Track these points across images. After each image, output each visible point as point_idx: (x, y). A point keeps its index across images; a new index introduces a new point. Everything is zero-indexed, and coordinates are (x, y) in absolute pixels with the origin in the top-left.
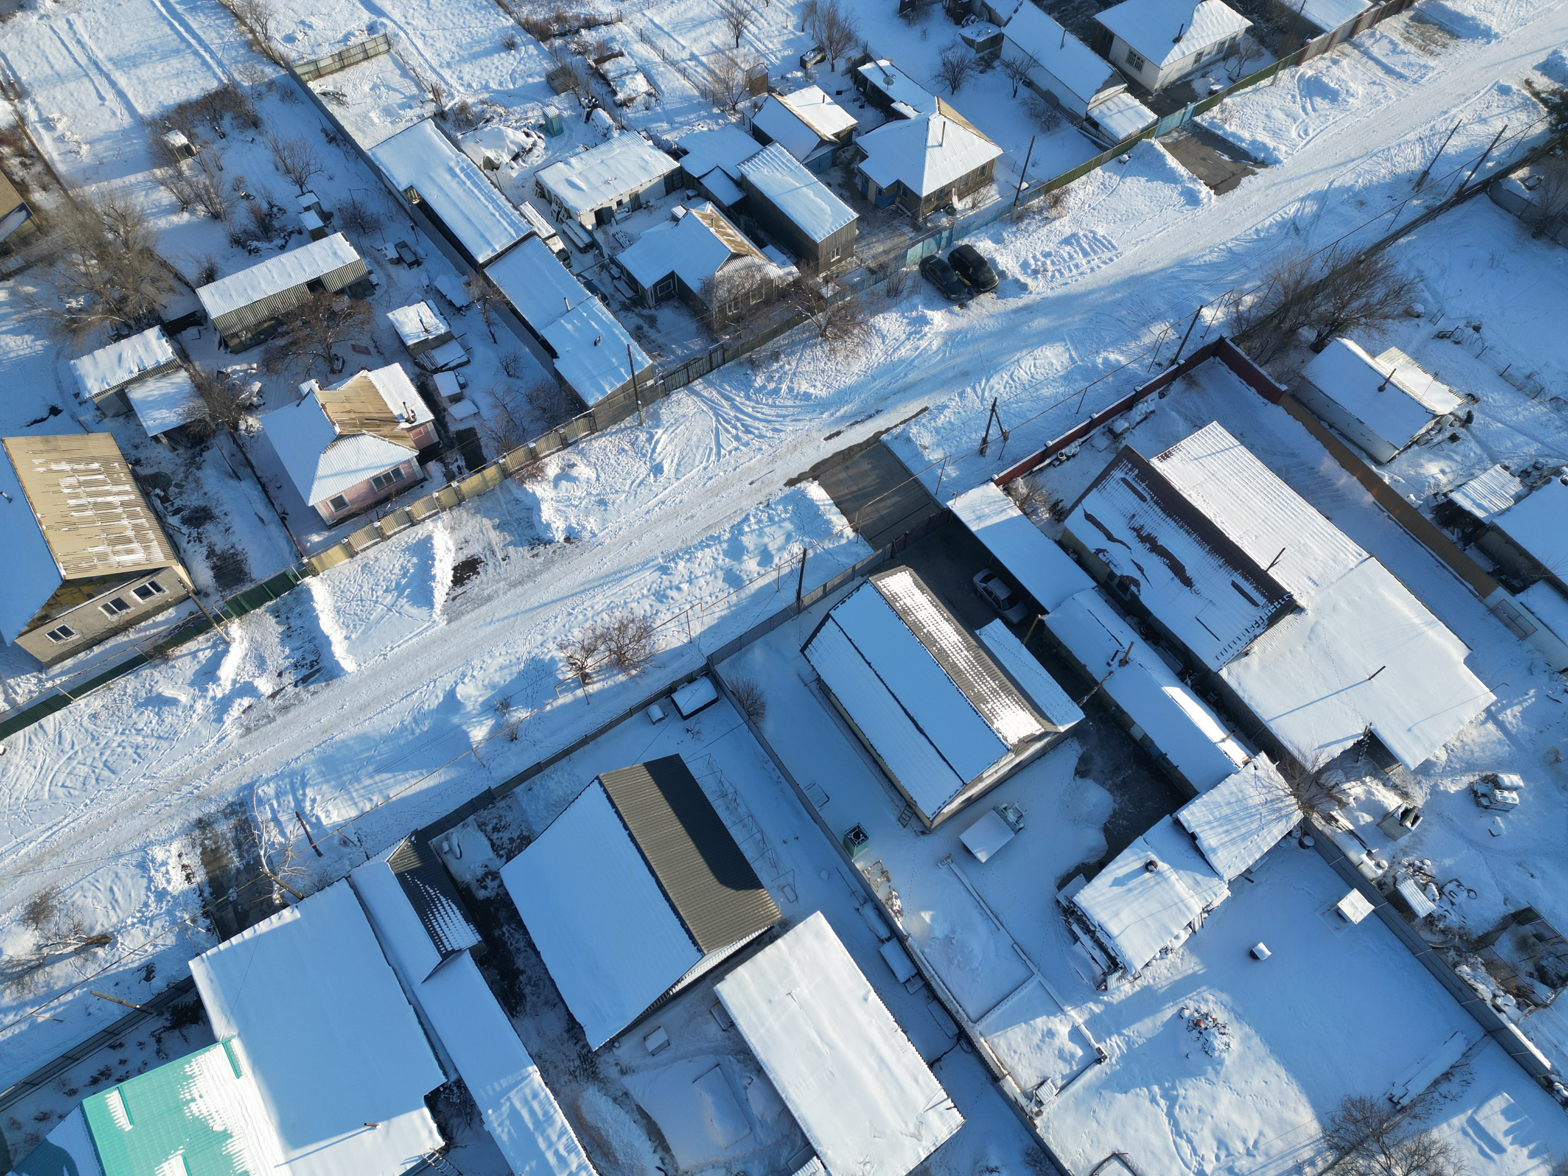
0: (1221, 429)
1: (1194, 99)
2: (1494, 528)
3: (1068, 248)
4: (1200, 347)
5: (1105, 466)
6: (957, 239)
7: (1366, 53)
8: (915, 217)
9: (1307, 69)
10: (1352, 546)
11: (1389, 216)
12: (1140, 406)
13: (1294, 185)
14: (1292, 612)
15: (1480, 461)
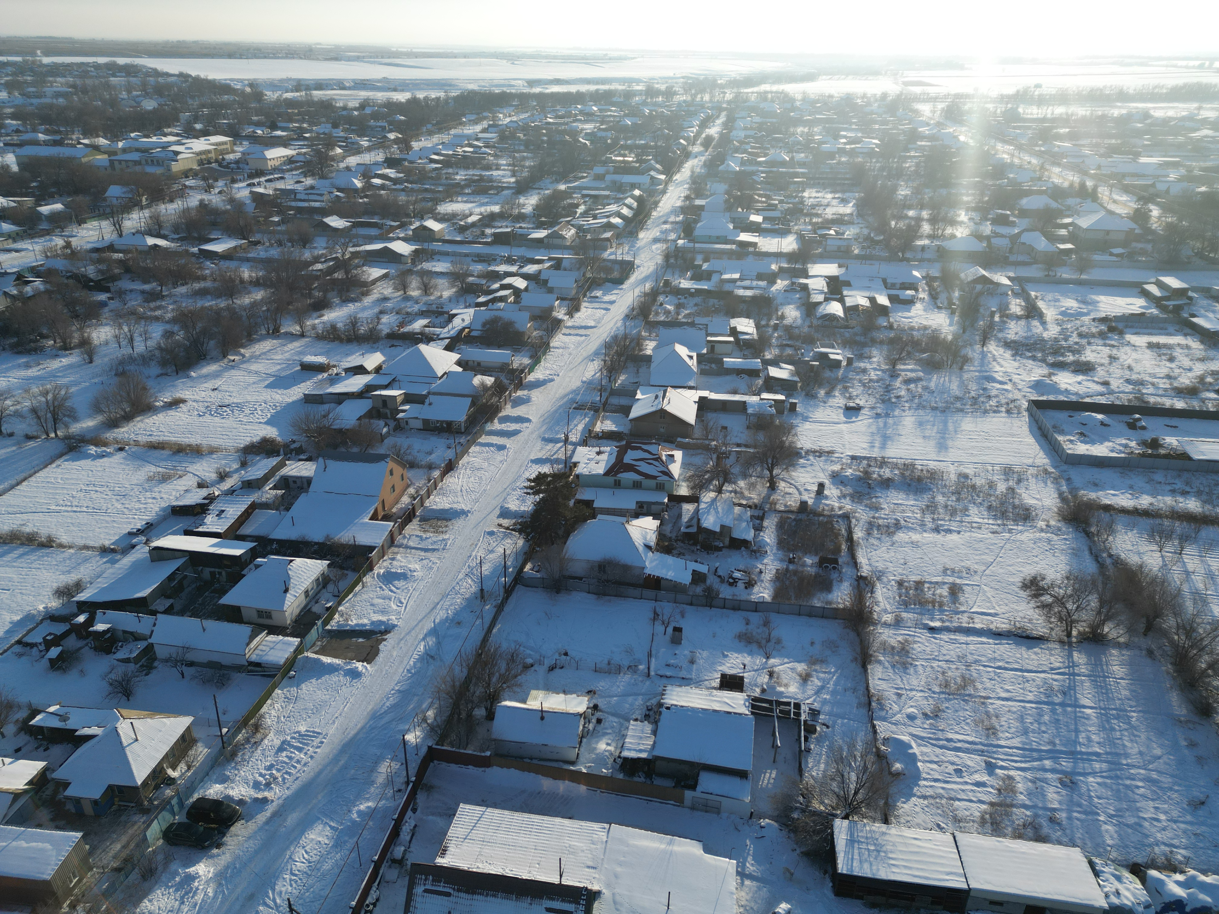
0: (468, 806)
1: (318, 617)
2: (657, 758)
3: (284, 754)
4: (419, 761)
5: (405, 890)
6: (188, 799)
7: (407, 547)
8: (139, 804)
9: (379, 570)
10: (596, 826)
11: (478, 622)
12: (404, 828)
13: (413, 633)
14: (595, 900)
15: (621, 725)
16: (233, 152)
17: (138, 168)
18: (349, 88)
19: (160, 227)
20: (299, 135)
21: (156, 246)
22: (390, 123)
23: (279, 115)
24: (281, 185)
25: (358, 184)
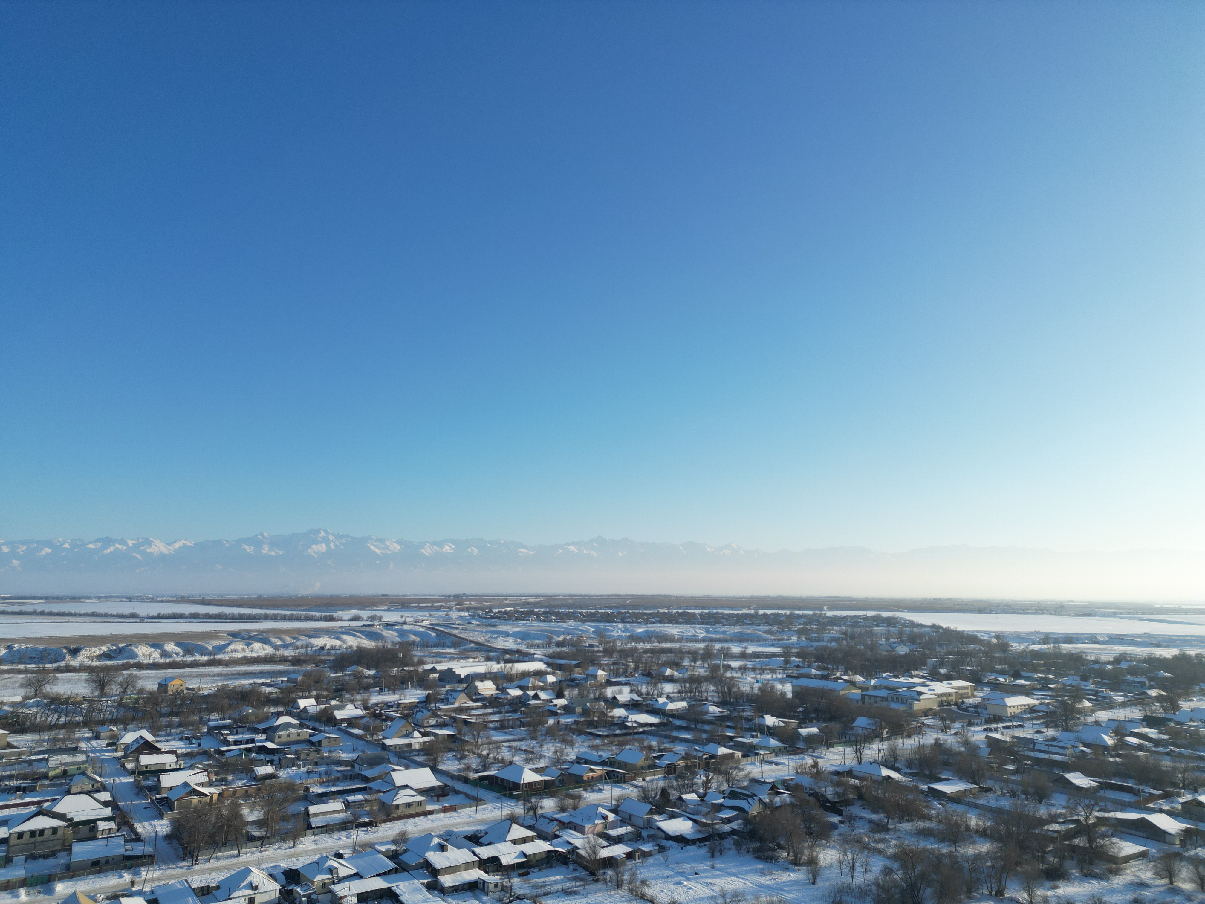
16: (973, 696)
17: (884, 704)
18: (1103, 643)
19: (896, 760)
20: (1044, 685)
21: (889, 777)
22: (1151, 679)
23: (1023, 665)
24: (1019, 733)
25: (1109, 740)
